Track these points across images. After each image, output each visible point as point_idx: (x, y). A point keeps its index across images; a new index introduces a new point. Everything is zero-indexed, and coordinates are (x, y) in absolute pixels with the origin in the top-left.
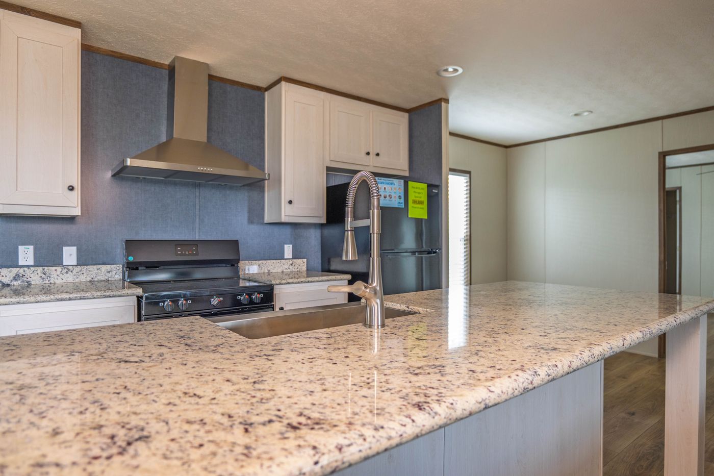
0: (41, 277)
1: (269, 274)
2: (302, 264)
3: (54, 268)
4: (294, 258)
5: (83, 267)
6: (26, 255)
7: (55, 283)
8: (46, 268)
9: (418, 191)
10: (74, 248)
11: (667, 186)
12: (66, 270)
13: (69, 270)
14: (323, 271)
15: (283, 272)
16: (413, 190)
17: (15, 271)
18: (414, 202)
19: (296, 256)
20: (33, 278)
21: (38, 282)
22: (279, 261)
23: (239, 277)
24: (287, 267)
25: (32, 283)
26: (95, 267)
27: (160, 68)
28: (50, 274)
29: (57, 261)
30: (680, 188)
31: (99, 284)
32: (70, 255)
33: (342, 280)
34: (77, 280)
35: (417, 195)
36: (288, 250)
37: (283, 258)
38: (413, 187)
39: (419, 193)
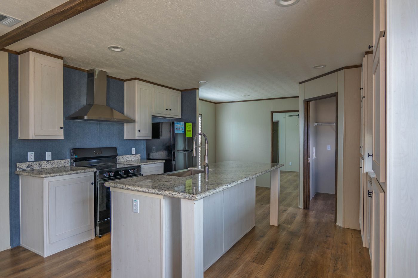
0: (38, 166)
1: (126, 161)
2: (139, 157)
3: (43, 162)
4: (136, 154)
5: (54, 161)
6: (31, 156)
7: (43, 168)
8: (40, 162)
9: (189, 126)
10: (51, 153)
11: (274, 120)
12: (48, 162)
13: (49, 162)
14: (147, 159)
15: (132, 160)
16: (187, 126)
17: (28, 163)
18: (188, 131)
19: (136, 153)
20: (35, 167)
21: (37, 168)
22: (130, 155)
23: (117, 163)
24: (133, 158)
25: (35, 169)
26: (59, 161)
27: (84, 72)
28: (41, 164)
29: (44, 159)
30: (279, 121)
31: (61, 168)
32: (49, 155)
33: (160, 163)
34: (52, 167)
35: (189, 128)
36: (133, 150)
37: (131, 154)
38: (187, 125)
39: (189, 127)
